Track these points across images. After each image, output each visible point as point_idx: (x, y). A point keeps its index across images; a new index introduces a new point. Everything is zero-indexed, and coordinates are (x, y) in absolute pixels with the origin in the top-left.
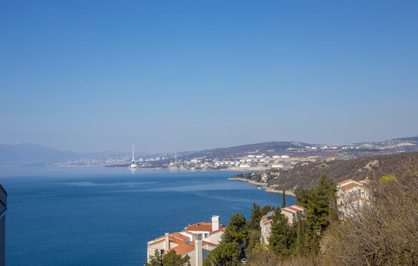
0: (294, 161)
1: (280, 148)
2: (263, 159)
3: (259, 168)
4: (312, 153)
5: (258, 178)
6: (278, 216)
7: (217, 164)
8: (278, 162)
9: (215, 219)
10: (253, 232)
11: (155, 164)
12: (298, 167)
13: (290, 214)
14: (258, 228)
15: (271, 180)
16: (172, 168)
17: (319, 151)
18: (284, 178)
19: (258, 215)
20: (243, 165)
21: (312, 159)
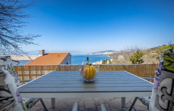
0: (113, 53)
1: (111, 51)
2: (108, 53)
3: (107, 54)
4: (115, 52)
5: (108, 55)
6: (110, 60)
7: (102, 53)
8: (110, 53)
9: (101, 61)
10: (106, 62)
11: (93, 53)
12: (113, 54)
13: (111, 60)
14: (107, 62)
15: (109, 55)
16: (96, 54)
17: (116, 52)
18: (111, 55)
19: (107, 60)
20: (105, 53)
21: (115, 53)
